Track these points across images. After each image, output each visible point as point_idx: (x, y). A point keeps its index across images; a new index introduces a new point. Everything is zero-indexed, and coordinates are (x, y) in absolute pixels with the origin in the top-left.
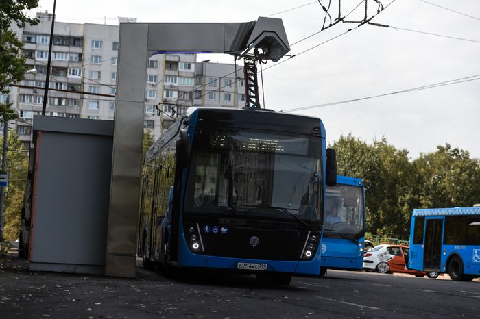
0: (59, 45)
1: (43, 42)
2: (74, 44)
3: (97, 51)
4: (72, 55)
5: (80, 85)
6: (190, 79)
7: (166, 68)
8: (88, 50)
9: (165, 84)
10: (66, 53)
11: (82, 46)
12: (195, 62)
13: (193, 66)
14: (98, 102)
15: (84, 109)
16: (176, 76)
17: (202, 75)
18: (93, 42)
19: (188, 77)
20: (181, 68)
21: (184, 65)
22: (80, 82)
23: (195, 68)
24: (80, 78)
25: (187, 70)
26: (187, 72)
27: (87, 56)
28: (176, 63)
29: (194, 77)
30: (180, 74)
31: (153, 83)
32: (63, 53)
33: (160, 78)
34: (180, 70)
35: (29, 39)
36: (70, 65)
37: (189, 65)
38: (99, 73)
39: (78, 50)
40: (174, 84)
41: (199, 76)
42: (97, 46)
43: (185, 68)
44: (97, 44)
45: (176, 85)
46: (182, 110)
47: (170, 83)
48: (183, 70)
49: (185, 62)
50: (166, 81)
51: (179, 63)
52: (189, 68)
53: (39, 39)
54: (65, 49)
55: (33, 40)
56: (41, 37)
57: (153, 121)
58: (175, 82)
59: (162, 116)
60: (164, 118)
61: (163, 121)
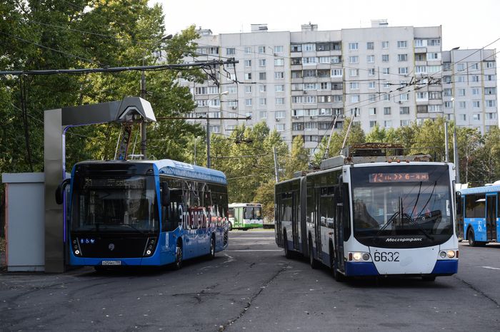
0: (321, 50)
1: (307, 49)
2: (334, 48)
3: (354, 52)
4: (333, 58)
5: (342, 83)
6: (438, 67)
7: (416, 59)
8: (346, 52)
9: (416, 74)
10: (328, 57)
11: (340, 49)
12: (441, 52)
13: (439, 55)
14: (359, 96)
15: (347, 103)
16: (425, 66)
17: (451, 62)
18: (350, 44)
19: (436, 66)
21: (431, 55)
22: (342, 81)
23: (442, 57)
24: (342, 76)
25: (436, 60)
26: (434, 61)
27: (345, 58)
28: (425, 54)
29: (442, 64)
30: (429, 64)
31: (405, 74)
32: (325, 57)
33: (411, 70)
34: (428, 59)
35: (296, 48)
36: (332, 67)
37: (436, 54)
38: (358, 70)
39: (337, 53)
40: (424, 73)
41: (447, 64)
42: (353, 48)
43: (433, 58)
44: (355, 45)
45: (426, 73)
46: (433, 95)
47: (421, 72)
48: (431, 60)
49: (432, 53)
50: (417, 71)
51: (427, 54)
52: (436, 57)
53: (304, 47)
54: (326, 53)
55: (299, 49)
56: (306, 46)
57: (408, 108)
58: (425, 71)
59: (416, 102)
60: (418, 104)
61: (417, 106)
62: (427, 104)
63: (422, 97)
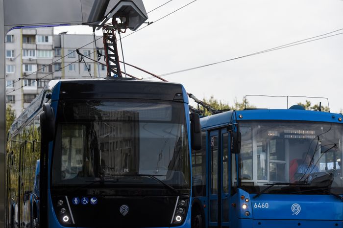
6: (48, 52)
7: (24, 42)
9: (23, 58)
12: (53, 35)
13: (50, 39)
16: (34, 50)
17: (60, 47)
19: (46, 50)
20: (39, 41)
21: (41, 37)
23: (53, 40)
25: (46, 43)
26: (45, 45)
28: (34, 36)
29: (53, 49)
30: (38, 48)
31: (11, 57)
33: (17, 53)
34: (37, 43)
37: (47, 38)
40: (32, 57)
41: (58, 48)
43: (43, 41)
45: (35, 58)
46: (43, 84)
47: (29, 57)
48: (41, 43)
49: (43, 36)
50: (24, 55)
51: (37, 37)
52: (47, 41)
57: (14, 96)
58: (34, 55)
59: (23, 91)
60: (25, 92)
61: (24, 95)
62: (35, 92)
63: (30, 85)
